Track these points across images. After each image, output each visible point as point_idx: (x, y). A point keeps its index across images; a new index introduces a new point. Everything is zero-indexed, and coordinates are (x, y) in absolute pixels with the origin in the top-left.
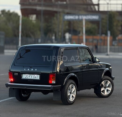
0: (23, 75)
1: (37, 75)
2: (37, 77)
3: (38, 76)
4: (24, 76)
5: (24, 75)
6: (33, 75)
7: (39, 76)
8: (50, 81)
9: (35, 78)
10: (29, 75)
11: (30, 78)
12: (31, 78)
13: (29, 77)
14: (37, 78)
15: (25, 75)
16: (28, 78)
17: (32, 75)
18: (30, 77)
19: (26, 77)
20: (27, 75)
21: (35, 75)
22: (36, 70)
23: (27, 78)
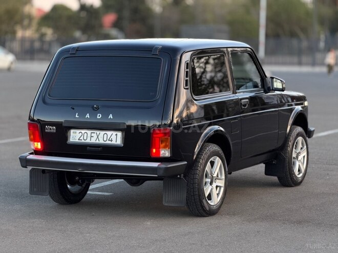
0: (72, 131)
1: (114, 133)
2: (114, 137)
3: (116, 135)
4: (76, 136)
5: (76, 133)
6: (102, 133)
7: (119, 134)
8: (154, 151)
9: (110, 142)
10: (89, 132)
11: (93, 141)
12: (97, 141)
13: (89, 138)
14: (114, 142)
15: (78, 131)
16: (88, 141)
17: (98, 132)
18: (91, 137)
19: (82, 138)
20: (83, 131)
21: (109, 133)
22: (111, 116)
23: (83, 141)
